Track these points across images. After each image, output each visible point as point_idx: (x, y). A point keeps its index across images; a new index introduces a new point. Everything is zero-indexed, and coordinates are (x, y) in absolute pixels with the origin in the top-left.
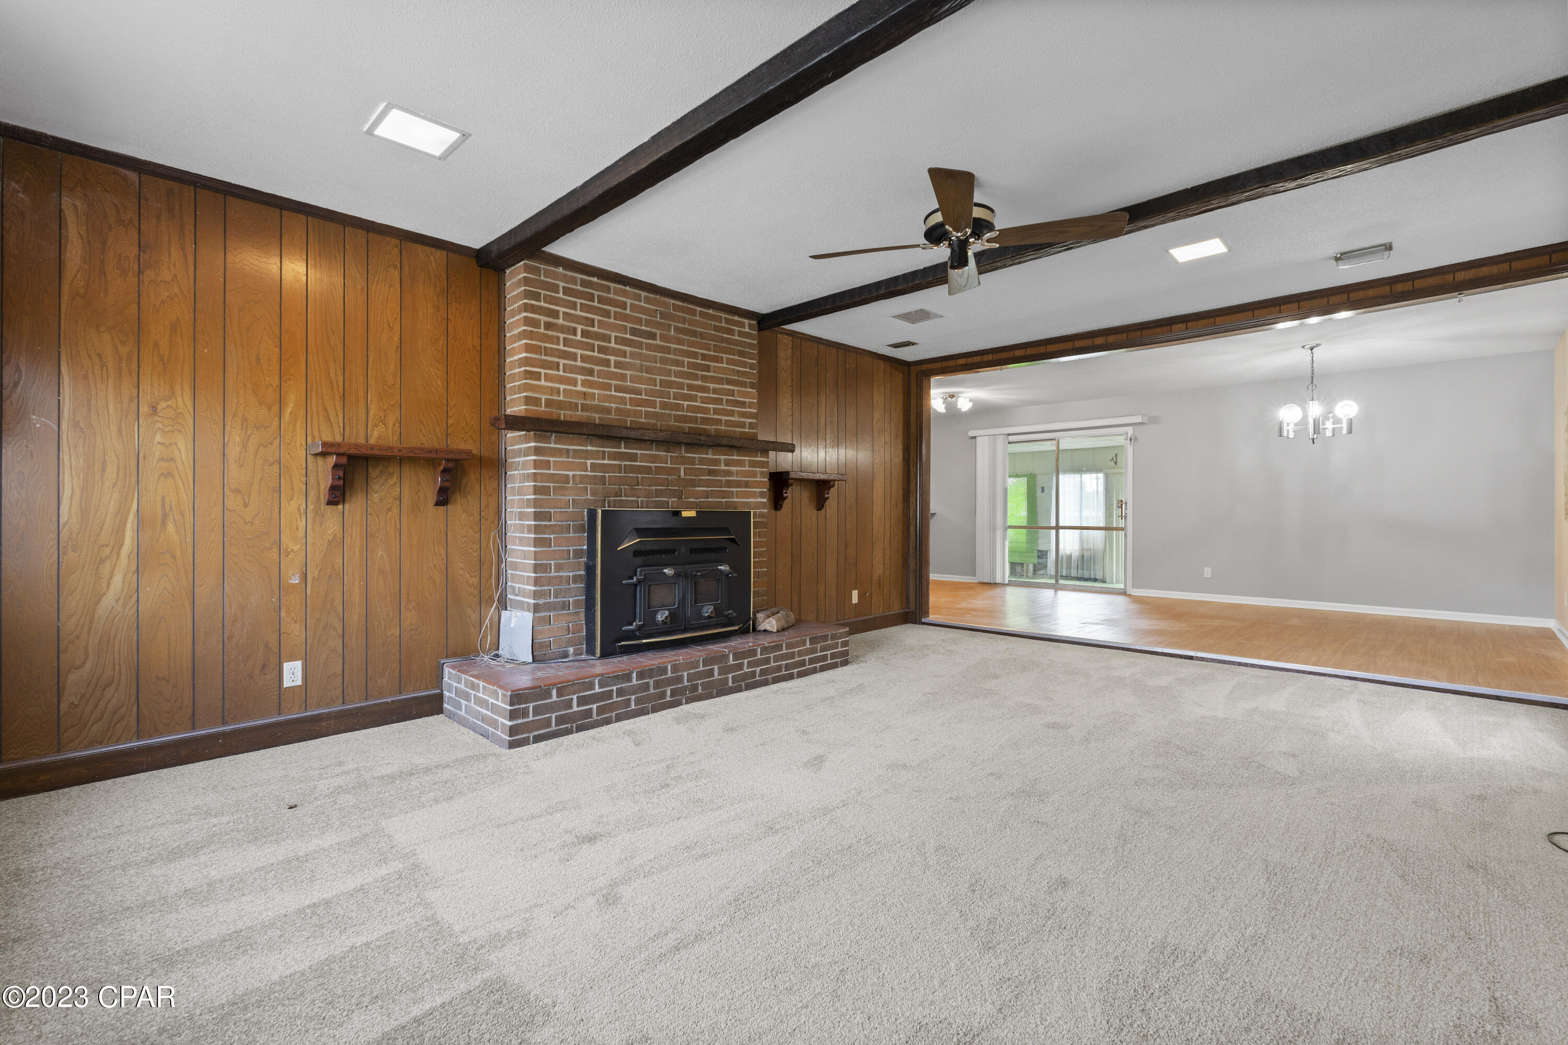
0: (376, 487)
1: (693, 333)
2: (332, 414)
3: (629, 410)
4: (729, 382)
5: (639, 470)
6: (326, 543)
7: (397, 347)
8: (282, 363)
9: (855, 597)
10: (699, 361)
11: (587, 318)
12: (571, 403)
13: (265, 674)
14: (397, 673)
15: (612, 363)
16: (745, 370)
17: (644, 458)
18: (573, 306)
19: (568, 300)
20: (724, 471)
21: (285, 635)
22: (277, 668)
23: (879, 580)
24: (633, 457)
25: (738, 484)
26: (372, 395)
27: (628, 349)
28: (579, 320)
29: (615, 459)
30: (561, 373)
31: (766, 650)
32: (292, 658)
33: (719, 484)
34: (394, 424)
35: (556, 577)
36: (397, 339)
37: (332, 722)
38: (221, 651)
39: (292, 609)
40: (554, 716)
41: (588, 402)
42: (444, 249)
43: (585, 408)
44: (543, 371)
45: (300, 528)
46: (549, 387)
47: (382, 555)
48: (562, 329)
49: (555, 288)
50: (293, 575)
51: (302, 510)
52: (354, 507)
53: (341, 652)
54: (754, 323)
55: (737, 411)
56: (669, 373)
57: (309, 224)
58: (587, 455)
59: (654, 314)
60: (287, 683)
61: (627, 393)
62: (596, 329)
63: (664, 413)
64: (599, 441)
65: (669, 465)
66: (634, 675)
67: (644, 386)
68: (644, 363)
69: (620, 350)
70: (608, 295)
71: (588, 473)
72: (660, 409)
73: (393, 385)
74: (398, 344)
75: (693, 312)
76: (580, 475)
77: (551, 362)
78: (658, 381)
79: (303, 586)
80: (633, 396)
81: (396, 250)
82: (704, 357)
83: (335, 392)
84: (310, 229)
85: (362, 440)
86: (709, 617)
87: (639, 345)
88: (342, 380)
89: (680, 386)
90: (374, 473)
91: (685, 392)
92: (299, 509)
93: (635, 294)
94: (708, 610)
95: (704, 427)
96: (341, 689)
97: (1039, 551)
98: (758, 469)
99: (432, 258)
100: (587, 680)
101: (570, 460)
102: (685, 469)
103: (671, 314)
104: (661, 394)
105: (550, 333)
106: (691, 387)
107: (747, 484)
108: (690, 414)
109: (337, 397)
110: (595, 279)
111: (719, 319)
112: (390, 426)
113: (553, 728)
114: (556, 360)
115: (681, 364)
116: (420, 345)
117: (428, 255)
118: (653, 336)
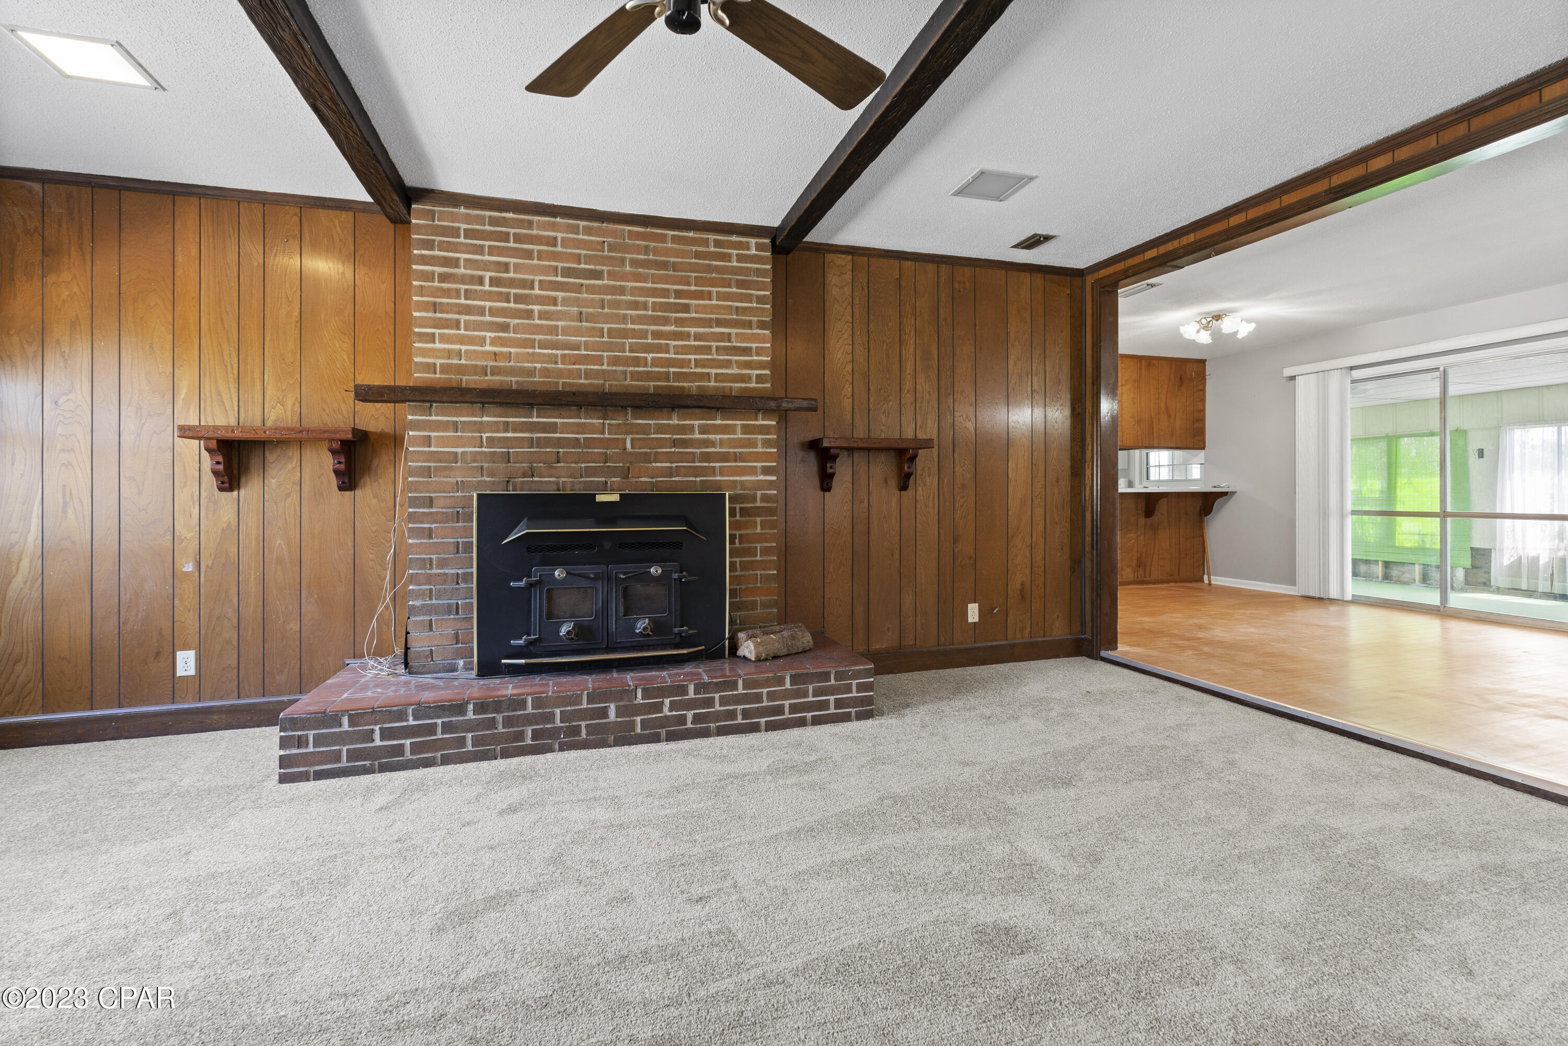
0: (273, 473)
1: (664, 265)
2: (226, 397)
3: (560, 370)
4: (720, 323)
5: (559, 442)
6: (220, 531)
7: (297, 322)
8: (175, 349)
9: (973, 613)
10: (672, 300)
11: (499, 263)
12: (476, 366)
13: (159, 662)
14: (297, 671)
15: (536, 313)
16: (750, 305)
17: (567, 428)
18: (480, 250)
19: (472, 244)
20: (697, 440)
21: (179, 623)
22: (171, 656)
23: (1022, 590)
24: (553, 428)
25: (724, 457)
26: (268, 375)
27: (560, 295)
28: (485, 266)
29: (522, 431)
30: (462, 332)
31: (704, 688)
32: (185, 647)
33: (692, 457)
34: (294, 405)
35: (439, 575)
36: (296, 313)
37: (224, 716)
38: (117, 636)
39: (186, 597)
40: (345, 749)
41: (499, 364)
42: (350, 209)
43: (495, 371)
44: (437, 331)
45: (193, 516)
46: (445, 349)
47: (280, 544)
48: (463, 279)
49: (455, 232)
50: (187, 563)
51: (195, 498)
52: (250, 492)
53: (236, 644)
54: (767, 241)
55: (736, 361)
56: (624, 319)
57: (202, 206)
58: (481, 427)
59: (599, 247)
60: (180, 672)
61: (557, 349)
62: (511, 275)
63: (615, 371)
64: (499, 410)
65: (607, 436)
66: (471, 707)
67: (584, 339)
68: (584, 310)
69: (548, 297)
70: (529, 232)
71: (484, 449)
72: (608, 365)
73: (292, 363)
74: (298, 319)
75: (663, 238)
76: (471, 452)
77: (447, 320)
78: (606, 331)
79: (197, 574)
80: (567, 352)
81: (296, 219)
82: (678, 294)
83: (230, 375)
84: (203, 210)
85: (258, 423)
86: (641, 634)
87: (579, 288)
88: (237, 361)
89: (643, 334)
90: (271, 457)
91: (649, 341)
92: (192, 496)
93: (569, 225)
94: (642, 624)
95: (681, 384)
96: (236, 683)
97: (1472, 548)
98: (760, 437)
99: (337, 222)
100: (395, 708)
101: (459, 434)
102: (632, 440)
103: (627, 244)
104: (609, 347)
105: (445, 285)
106: (657, 335)
107: (736, 457)
108: (657, 369)
109: (231, 379)
110: (510, 215)
111: (706, 242)
112: (289, 407)
113: (344, 763)
114: (456, 316)
115: (645, 306)
116: (323, 317)
117: (332, 219)
118: (598, 275)
